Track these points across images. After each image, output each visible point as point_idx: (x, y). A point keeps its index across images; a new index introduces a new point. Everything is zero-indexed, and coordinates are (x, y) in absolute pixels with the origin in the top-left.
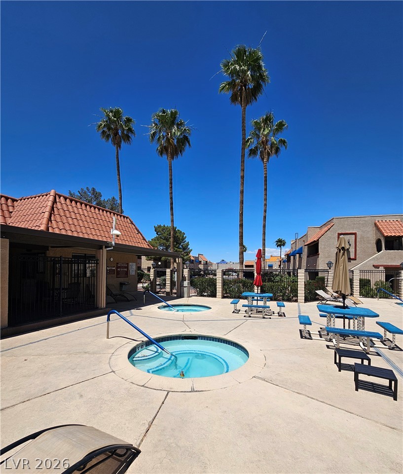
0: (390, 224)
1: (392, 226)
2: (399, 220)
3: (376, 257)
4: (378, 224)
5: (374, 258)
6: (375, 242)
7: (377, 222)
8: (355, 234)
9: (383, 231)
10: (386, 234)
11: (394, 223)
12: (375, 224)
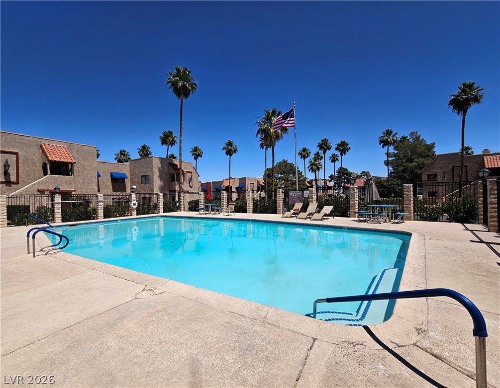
0: (56, 149)
1: (58, 151)
2: (65, 146)
3: (40, 181)
4: (44, 147)
5: (38, 182)
6: (41, 165)
7: (43, 144)
8: (16, 154)
9: (49, 155)
10: (51, 159)
11: (60, 149)
12: (41, 146)
